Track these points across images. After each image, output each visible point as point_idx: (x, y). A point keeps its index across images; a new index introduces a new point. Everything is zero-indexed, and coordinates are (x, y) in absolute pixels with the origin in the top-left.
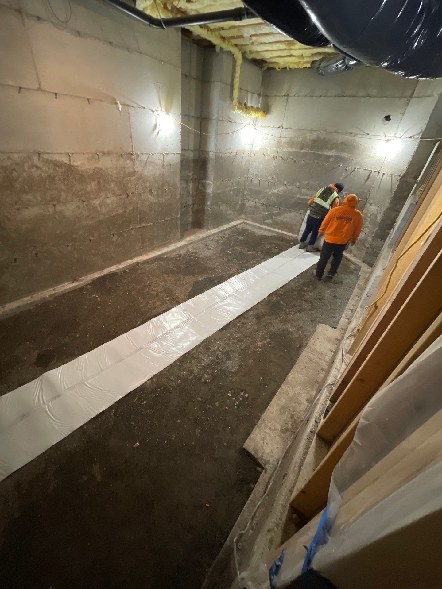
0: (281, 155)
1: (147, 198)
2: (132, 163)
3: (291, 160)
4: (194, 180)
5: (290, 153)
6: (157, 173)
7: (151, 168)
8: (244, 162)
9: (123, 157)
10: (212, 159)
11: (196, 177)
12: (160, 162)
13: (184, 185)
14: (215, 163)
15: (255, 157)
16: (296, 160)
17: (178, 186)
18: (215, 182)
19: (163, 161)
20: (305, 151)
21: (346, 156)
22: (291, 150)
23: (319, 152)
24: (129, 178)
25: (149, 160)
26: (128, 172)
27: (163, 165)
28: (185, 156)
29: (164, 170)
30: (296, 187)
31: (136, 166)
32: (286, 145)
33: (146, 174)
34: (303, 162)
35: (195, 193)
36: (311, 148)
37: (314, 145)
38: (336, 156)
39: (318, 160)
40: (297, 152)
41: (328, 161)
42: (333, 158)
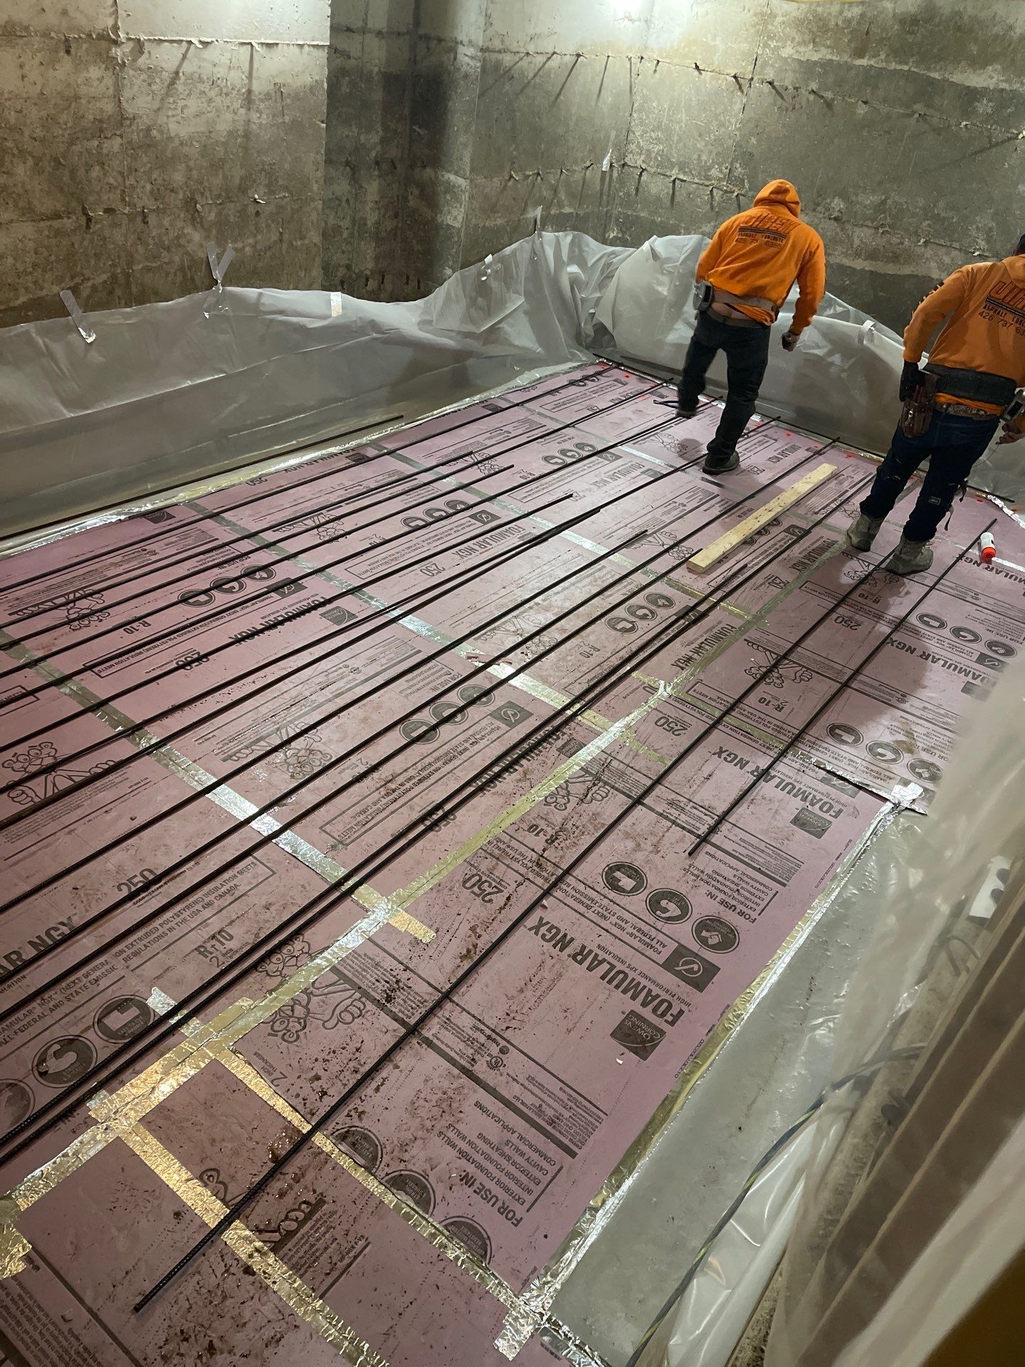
0: (770, 75)
1: (172, 234)
2: (109, 81)
3: (812, 97)
4: (385, 166)
5: (808, 68)
6: (223, 127)
7: (193, 104)
8: (608, 98)
9: (73, 51)
10: (466, 76)
11: (393, 152)
12: (237, 78)
13: (342, 187)
14: (481, 95)
15: (657, 75)
16: (833, 100)
17: (315, 187)
18: (480, 180)
19: (250, 76)
20: (872, 62)
22: (815, 57)
23: (929, 69)
24: (96, 143)
25: (187, 67)
26: (91, 117)
27: (250, 92)
28: (349, 57)
29: (254, 116)
31: (127, 94)
32: (793, 33)
33: (173, 127)
34: (862, 110)
35: (389, 225)
36: (900, 53)
37: (910, 39)
38: (1003, 90)
39: (928, 106)
40: (839, 66)
41: (967, 112)
42: (990, 100)
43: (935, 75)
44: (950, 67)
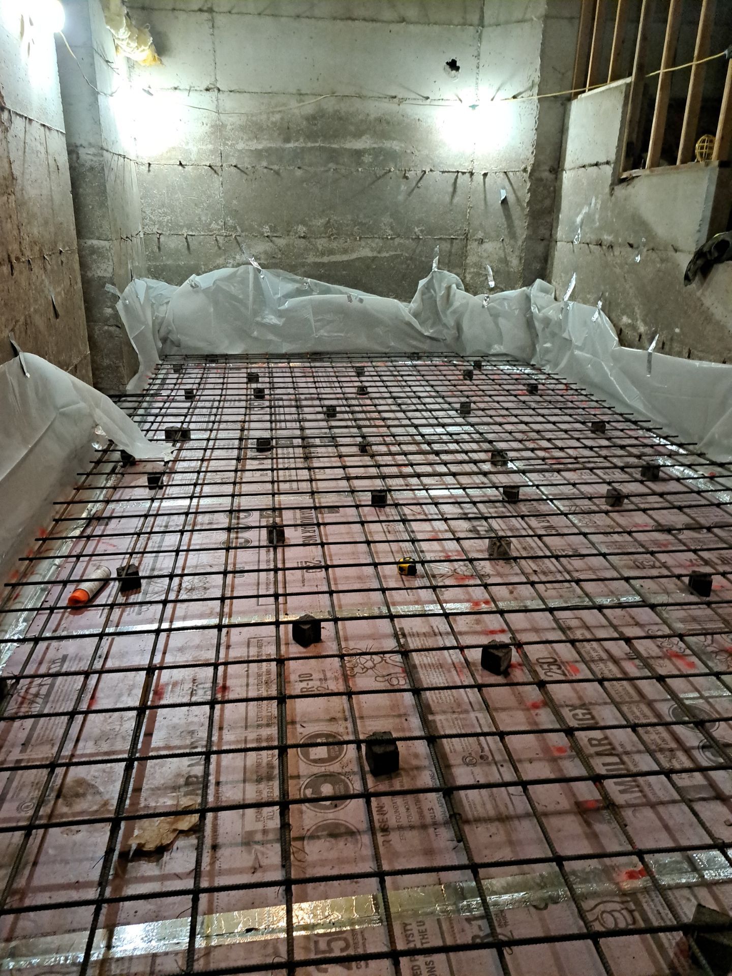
0: (234, 161)
2: (5, 144)
3: (265, 170)
5: (258, 154)
6: (44, 192)
7: (33, 171)
8: (134, 189)
12: (43, 152)
15: (152, 173)
16: (279, 170)
17: (75, 244)
18: (115, 241)
19: (47, 151)
20: (296, 144)
21: (397, 148)
22: (260, 147)
23: (330, 143)
25: (28, 140)
27: (48, 165)
29: (52, 185)
30: (300, 237)
31: (11, 157)
32: (241, 134)
33: (30, 190)
34: (299, 173)
36: (311, 136)
37: (315, 128)
38: (374, 148)
39: (337, 164)
40: (277, 149)
41: (360, 164)
42: (370, 154)
43: (335, 146)
44: (343, 140)
